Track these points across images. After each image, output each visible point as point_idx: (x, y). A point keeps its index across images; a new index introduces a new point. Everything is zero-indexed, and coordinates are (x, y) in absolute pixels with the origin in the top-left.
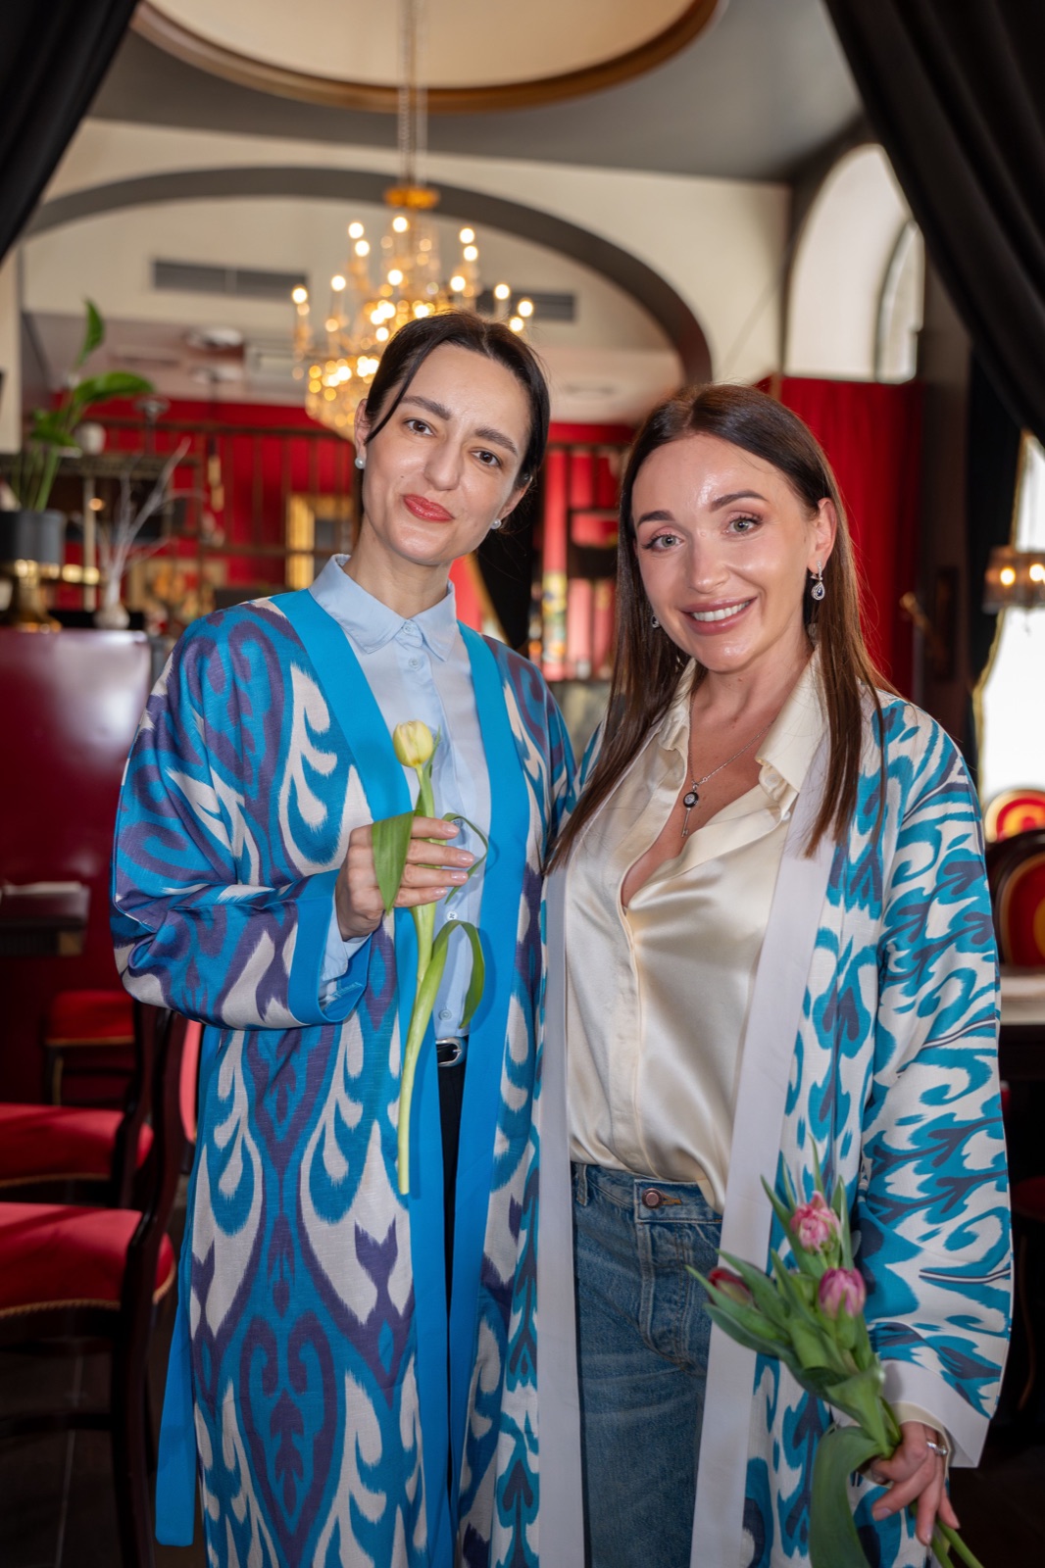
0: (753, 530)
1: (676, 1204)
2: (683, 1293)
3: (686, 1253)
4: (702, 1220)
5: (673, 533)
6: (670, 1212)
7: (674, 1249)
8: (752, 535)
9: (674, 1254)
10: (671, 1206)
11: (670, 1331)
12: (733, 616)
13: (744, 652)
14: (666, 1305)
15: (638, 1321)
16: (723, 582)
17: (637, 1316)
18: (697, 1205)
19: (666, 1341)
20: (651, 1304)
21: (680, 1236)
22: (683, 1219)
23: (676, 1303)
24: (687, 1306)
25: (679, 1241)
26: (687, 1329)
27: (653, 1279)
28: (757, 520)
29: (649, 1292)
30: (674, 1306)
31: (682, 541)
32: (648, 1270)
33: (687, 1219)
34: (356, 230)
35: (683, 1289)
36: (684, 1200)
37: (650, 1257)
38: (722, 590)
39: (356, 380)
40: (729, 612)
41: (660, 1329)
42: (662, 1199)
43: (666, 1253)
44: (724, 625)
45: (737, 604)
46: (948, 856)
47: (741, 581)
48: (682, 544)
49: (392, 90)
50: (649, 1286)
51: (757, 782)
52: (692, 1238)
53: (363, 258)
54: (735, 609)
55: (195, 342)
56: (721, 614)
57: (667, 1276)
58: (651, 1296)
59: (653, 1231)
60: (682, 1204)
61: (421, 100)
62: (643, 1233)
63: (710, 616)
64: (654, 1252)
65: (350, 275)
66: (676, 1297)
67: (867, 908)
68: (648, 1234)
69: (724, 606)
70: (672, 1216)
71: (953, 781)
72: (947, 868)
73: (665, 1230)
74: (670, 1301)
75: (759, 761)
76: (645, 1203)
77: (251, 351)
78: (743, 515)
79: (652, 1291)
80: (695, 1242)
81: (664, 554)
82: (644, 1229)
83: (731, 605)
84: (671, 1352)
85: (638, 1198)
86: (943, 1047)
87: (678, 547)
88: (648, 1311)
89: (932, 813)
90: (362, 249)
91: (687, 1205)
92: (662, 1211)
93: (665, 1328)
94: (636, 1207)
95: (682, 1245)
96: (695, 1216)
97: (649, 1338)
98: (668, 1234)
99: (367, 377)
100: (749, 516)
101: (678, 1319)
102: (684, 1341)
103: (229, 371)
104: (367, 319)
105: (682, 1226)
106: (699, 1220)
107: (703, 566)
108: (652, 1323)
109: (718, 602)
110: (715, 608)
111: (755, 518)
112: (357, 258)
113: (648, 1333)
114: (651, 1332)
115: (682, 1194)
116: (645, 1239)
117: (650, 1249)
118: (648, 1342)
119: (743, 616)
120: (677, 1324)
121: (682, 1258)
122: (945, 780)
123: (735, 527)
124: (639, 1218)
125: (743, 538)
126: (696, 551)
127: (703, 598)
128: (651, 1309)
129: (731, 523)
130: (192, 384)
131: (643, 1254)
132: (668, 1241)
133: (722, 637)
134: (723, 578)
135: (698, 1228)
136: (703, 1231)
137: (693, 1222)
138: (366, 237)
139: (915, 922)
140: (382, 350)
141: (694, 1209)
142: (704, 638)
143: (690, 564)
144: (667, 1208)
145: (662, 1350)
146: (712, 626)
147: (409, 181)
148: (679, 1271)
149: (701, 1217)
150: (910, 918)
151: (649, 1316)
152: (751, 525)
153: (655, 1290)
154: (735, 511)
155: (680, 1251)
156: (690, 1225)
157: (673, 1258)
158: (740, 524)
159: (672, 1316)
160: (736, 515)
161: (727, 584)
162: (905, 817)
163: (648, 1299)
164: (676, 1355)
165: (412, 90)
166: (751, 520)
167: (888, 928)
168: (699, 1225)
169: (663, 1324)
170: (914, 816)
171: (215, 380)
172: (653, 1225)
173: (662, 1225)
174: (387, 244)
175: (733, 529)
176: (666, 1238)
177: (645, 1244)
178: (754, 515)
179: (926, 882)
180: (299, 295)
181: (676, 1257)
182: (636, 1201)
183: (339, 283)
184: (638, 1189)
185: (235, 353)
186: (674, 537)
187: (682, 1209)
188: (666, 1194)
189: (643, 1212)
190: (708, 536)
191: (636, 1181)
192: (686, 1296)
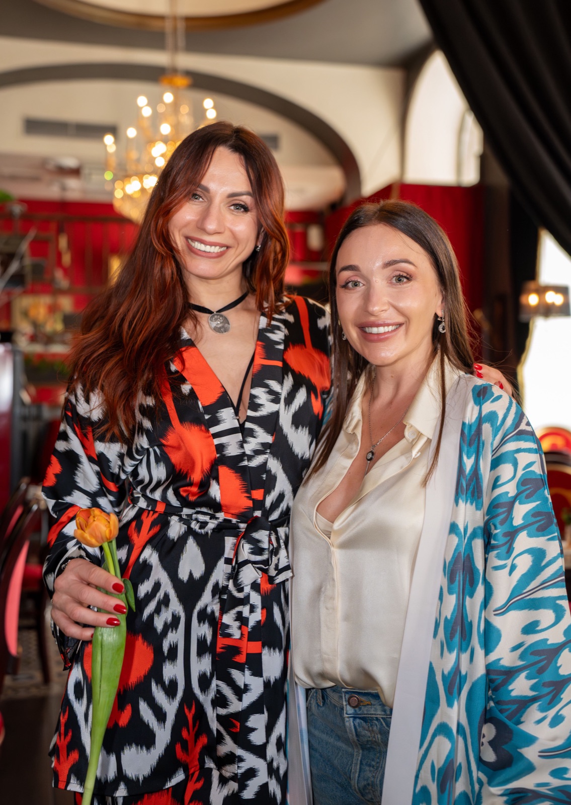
0: (406, 283)
1: (368, 705)
2: (378, 760)
3: (376, 736)
4: (384, 715)
5: (359, 280)
6: (365, 710)
7: (369, 734)
8: (405, 285)
9: (369, 737)
10: (365, 706)
11: (368, 784)
12: (388, 332)
13: (393, 355)
14: (367, 768)
15: (350, 779)
16: (386, 310)
17: (350, 775)
18: (380, 705)
19: (367, 791)
20: (358, 767)
21: (372, 725)
22: (372, 714)
23: (373, 767)
24: (380, 769)
25: (370, 728)
26: (378, 782)
27: (361, 751)
28: (409, 278)
29: (358, 759)
30: (372, 769)
31: (364, 285)
32: (357, 746)
33: (375, 714)
34: (142, 101)
35: (378, 758)
36: (373, 702)
37: (355, 738)
38: (384, 315)
39: (143, 190)
40: (387, 329)
41: (363, 783)
42: (359, 701)
43: (364, 736)
44: (383, 337)
45: (392, 325)
46: (523, 475)
47: (396, 311)
48: (364, 287)
49: (161, 18)
50: (358, 755)
51: (403, 437)
52: (378, 726)
53: (148, 118)
54: (391, 328)
55: (51, 166)
56: (382, 330)
57: (369, 749)
58: (359, 762)
59: (355, 722)
60: (371, 705)
61: (181, 26)
62: (349, 723)
63: (375, 330)
64: (357, 735)
65: (139, 128)
66: (373, 763)
67: (474, 504)
68: (352, 724)
69: (384, 325)
70: (365, 712)
71: (524, 429)
72: (524, 482)
73: (362, 721)
74: (370, 766)
75: (405, 423)
76: (349, 704)
77: (85, 171)
78: (401, 273)
79: (360, 758)
80: (380, 729)
81: (352, 291)
82: (349, 721)
83: (388, 325)
84: (372, 799)
85: (345, 701)
86: (528, 598)
87: (361, 288)
88: (356, 771)
89: (510, 446)
90: (147, 112)
91: (374, 705)
92: (360, 709)
93: (365, 783)
94: (345, 707)
95: (373, 731)
96: (379, 712)
97: (357, 790)
98: (364, 724)
99: (149, 189)
100: (405, 275)
101: (374, 777)
102: (377, 790)
103: (73, 184)
104: (150, 153)
105: (372, 719)
106: (382, 715)
107: (374, 299)
108: (358, 780)
109: (380, 322)
110: (378, 326)
111: (408, 276)
112: (142, 117)
113: (356, 786)
114: (358, 785)
115: (371, 699)
116: (351, 727)
117: (354, 733)
118: (357, 793)
119: (394, 333)
120: (372, 779)
121: (374, 739)
122: (518, 427)
123: (396, 280)
124: (347, 714)
125: (400, 286)
126: (372, 290)
127: (372, 319)
128: (358, 770)
129: (394, 277)
130: (50, 191)
131: (352, 736)
132: (364, 729)
133: (380, 345)
134: (385, 308)
135: (382, 720)
136: (384, 722)
137: (378, 716)
138: (149, 104)
139: (503, 513)
140: (160, 172)
141: (379, 708)
142: (369, 344)
143: (367, 298)
144: (363, 707)
145: (366, 798)
146: (376, 337)
147: (174, 71)
148: (375, 747)
149: (383, 713)
150: (501, 510)
151: (357, 775)
152: (405, 280)
153: (361, 758)
154: (397, 270)
155: (373, 735)
156: (376, 718)
157: (369, 739)
158: (399, 279)
159: (370, 775)
160: (398, 273)
161: (388, 312)
162: (495, 451)
163: (356, 764)
164: (374, 801)
165: (175, 18)
166: (405, 277)
167: (488, 517)
168: (382, 718)
169: (364, 780)
170: (502, 448)
171: (64, 188)
172: (355, 718)
173: (360, 718)
174: (161, 109)
175: (394, 281)
176: (363, 727)
177: (351, 730)
178: (408, 274)
179: (510, 489)
180: (109, 139)
181: (371, 739)
182: (344, 703)
183: (131, 133)
184: (345, 696)
185: (76, 172)
186: (359, 282)
187: (371, 708)
188: (363, 698)
189: (350, 710)
190: (380, 282)
191: (343, 690)
192: (380, 763)
